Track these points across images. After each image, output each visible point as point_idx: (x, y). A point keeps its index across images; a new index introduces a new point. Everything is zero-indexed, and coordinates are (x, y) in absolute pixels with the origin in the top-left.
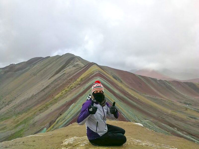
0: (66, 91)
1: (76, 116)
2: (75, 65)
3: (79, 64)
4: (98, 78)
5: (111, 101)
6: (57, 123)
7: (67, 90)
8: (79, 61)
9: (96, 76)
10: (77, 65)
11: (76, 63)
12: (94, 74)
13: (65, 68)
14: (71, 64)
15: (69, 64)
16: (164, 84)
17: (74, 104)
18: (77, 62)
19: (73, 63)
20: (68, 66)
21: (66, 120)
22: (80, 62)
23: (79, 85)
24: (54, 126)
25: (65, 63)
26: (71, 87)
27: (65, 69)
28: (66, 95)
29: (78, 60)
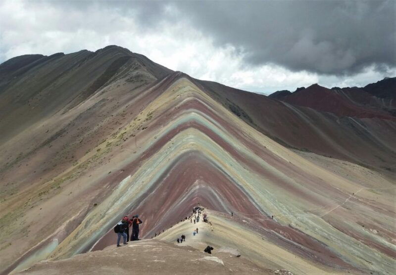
0: (109, 144)
1: (134, 208)
2: (131, 78)
3: (142, 76)
4: (193, 113)
5: (223, 168)
6: (86, 226)
7: (110, 142)
8: (142, 67)
9: (187, 106)
10: (138, 77)
11: (135, 73)
12: (182, 103)
13: (107, 85)
14: (122, 74)
15: (116, 75)
16: (352, 126)
17: (130, 176)
18: (136, 69)
19: (126, 71)
20: (113, 80)
21: (108, 220)
22: (144, 71)
23: (143, 129)
24: (77, 234)
25: (104, 71)
26: (122, 134)
27: (105, 88)
28: (110, 153)
29: (139, 64)
